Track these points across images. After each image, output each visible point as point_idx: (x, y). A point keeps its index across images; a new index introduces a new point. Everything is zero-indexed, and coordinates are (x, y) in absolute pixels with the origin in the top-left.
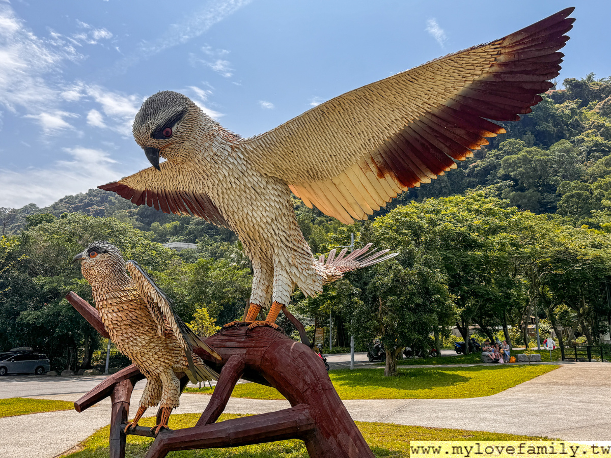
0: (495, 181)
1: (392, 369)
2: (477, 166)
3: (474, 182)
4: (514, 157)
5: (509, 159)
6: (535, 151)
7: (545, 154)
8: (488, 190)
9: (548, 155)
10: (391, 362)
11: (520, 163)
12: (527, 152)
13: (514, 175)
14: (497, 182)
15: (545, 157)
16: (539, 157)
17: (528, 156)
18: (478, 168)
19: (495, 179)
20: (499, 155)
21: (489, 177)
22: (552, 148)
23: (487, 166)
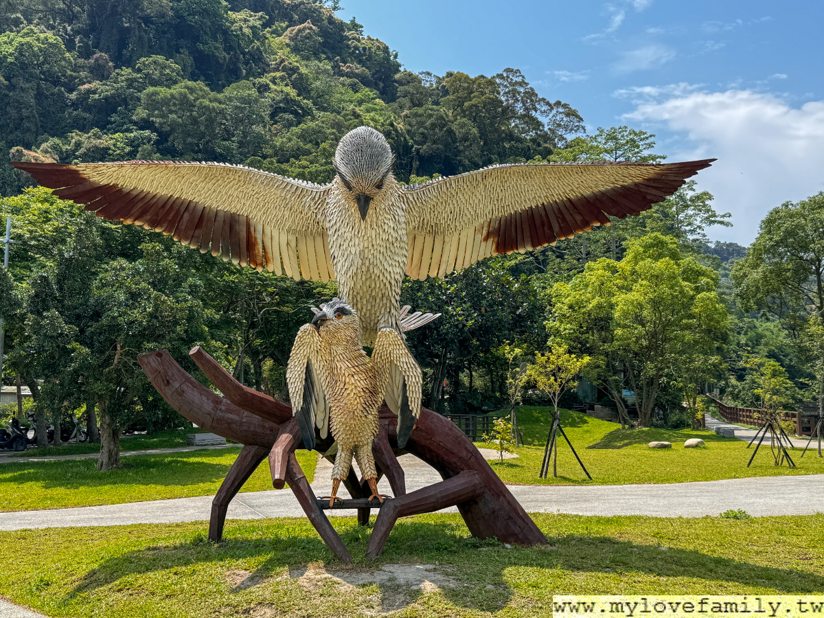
0: (125, 127)
1: (113, 459)
2: (94, 92)
3: (85, 119)
4: (163, 92)
5: (156, 93)
6: (201, 90)
7: (216, 100)
8: (112, 142)
9: (220, 103)
10: (112, 447)
11: (175, 105)
12: (187, 87)
13: (160, 123)
14: (128, 130)
15: (216, 105)
16: (207, 102)
17: (189, 95)
18: (97, 96)
19: (124, 123)
20: (135, 80)
21: (114, 117)
22: (229, 91)
23: (113, 96)
